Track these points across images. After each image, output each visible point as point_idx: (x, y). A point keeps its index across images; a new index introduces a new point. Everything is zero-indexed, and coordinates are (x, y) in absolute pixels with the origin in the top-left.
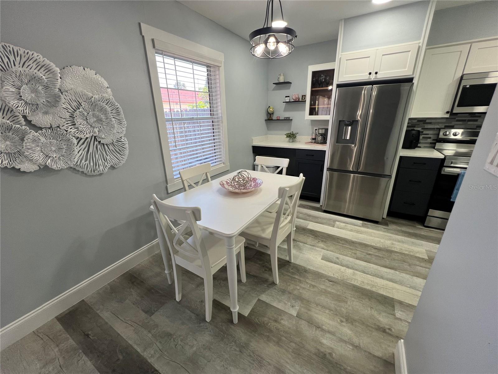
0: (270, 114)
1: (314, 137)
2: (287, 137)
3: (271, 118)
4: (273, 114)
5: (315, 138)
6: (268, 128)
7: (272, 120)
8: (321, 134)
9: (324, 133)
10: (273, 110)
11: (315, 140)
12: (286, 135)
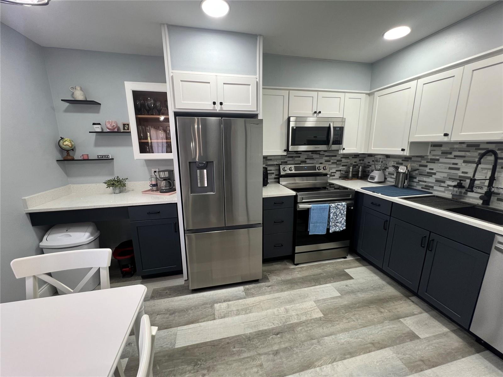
0: (68, 151)
1: (154, 183)
2: (109, 186)
3: (69, 158)
4: (73, 150)
5: (157, 184)
6: (68, 174)
7: (73, 160)
8: (164, 179)
9: (168, 176)
10: (73, 143)
11: (157, 186)
12: (105, 183)
